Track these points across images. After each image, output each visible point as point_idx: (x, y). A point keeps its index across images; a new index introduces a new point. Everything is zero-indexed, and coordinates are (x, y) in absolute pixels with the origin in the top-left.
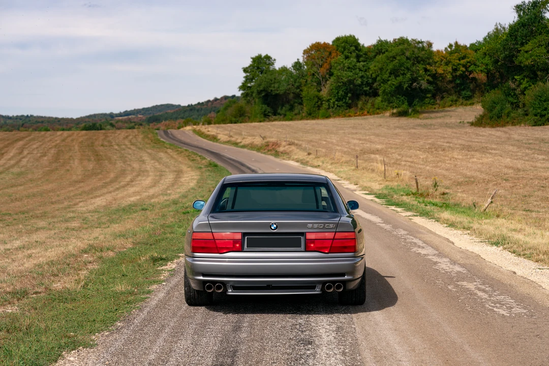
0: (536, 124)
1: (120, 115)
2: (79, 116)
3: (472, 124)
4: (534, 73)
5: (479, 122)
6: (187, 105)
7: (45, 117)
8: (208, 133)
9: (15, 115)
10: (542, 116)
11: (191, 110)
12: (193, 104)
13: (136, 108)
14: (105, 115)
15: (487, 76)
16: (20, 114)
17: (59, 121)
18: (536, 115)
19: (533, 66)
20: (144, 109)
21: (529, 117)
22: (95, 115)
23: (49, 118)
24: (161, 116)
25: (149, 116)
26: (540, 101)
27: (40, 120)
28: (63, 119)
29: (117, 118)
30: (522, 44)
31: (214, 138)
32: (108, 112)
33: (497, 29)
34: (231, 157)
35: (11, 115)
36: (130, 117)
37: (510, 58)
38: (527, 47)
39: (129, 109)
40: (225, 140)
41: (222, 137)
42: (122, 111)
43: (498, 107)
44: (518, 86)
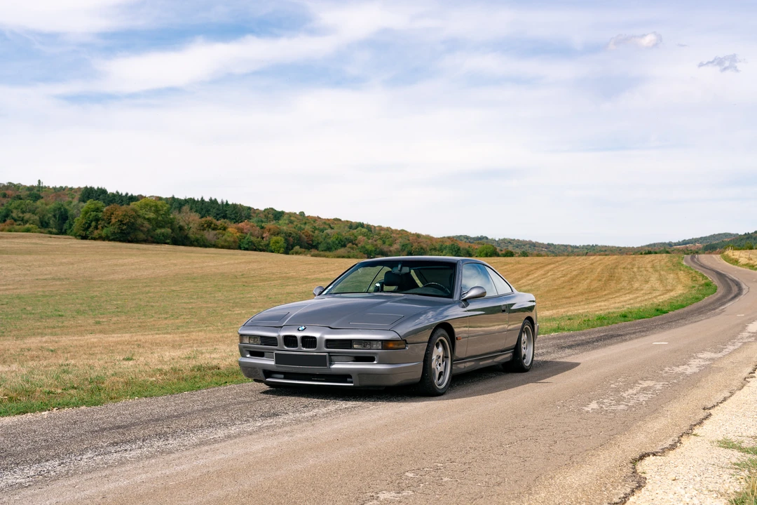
1: (679, 244)
2: (640, 246)
6: (743, 233)
7: (609, 246)
8: (733, 257)
9: (582, 245)
11: (748, 238)
12: (750, 233)
13: (694, 237)
14: (664, 244)
16: (586, 244)
17: (620, 250)
20: (701, 238)
22: (654, 245)
23: (613, 247)
24: (717, 244)
25: (705, 245)
27: (603, 249)
28: (625, 248)
29: (675, 247)
31: (736, 262)
32: (667, 241)
34: (735, 278)
35: (578, 245)
36: (688, 245)
39: (687, 239)
40: (744, 263)
41: (743, 260)
42: (681, 241)
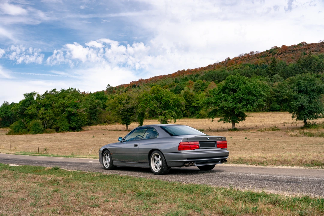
0: (34, 134)
3: (7, 134)
4: (32, 117)
5: (10, 134)
10: (36, 131)
15: (3, 119)
18: (34, 131)
19: (31, 114)
21: (30, 131)
26: (35, 126)
30: (27, 107)
33: (5, 103)
37: (23, 111)
38: (30, 107)
43: (17, 129)
44: (25, 121)
